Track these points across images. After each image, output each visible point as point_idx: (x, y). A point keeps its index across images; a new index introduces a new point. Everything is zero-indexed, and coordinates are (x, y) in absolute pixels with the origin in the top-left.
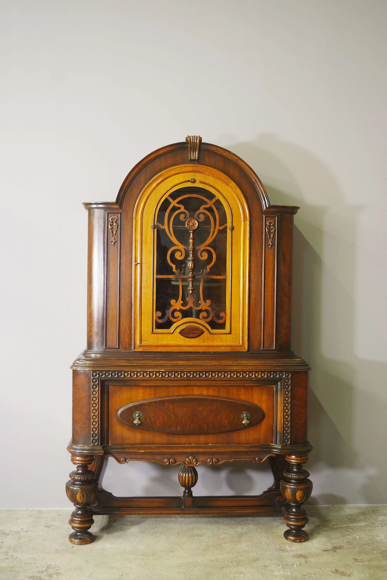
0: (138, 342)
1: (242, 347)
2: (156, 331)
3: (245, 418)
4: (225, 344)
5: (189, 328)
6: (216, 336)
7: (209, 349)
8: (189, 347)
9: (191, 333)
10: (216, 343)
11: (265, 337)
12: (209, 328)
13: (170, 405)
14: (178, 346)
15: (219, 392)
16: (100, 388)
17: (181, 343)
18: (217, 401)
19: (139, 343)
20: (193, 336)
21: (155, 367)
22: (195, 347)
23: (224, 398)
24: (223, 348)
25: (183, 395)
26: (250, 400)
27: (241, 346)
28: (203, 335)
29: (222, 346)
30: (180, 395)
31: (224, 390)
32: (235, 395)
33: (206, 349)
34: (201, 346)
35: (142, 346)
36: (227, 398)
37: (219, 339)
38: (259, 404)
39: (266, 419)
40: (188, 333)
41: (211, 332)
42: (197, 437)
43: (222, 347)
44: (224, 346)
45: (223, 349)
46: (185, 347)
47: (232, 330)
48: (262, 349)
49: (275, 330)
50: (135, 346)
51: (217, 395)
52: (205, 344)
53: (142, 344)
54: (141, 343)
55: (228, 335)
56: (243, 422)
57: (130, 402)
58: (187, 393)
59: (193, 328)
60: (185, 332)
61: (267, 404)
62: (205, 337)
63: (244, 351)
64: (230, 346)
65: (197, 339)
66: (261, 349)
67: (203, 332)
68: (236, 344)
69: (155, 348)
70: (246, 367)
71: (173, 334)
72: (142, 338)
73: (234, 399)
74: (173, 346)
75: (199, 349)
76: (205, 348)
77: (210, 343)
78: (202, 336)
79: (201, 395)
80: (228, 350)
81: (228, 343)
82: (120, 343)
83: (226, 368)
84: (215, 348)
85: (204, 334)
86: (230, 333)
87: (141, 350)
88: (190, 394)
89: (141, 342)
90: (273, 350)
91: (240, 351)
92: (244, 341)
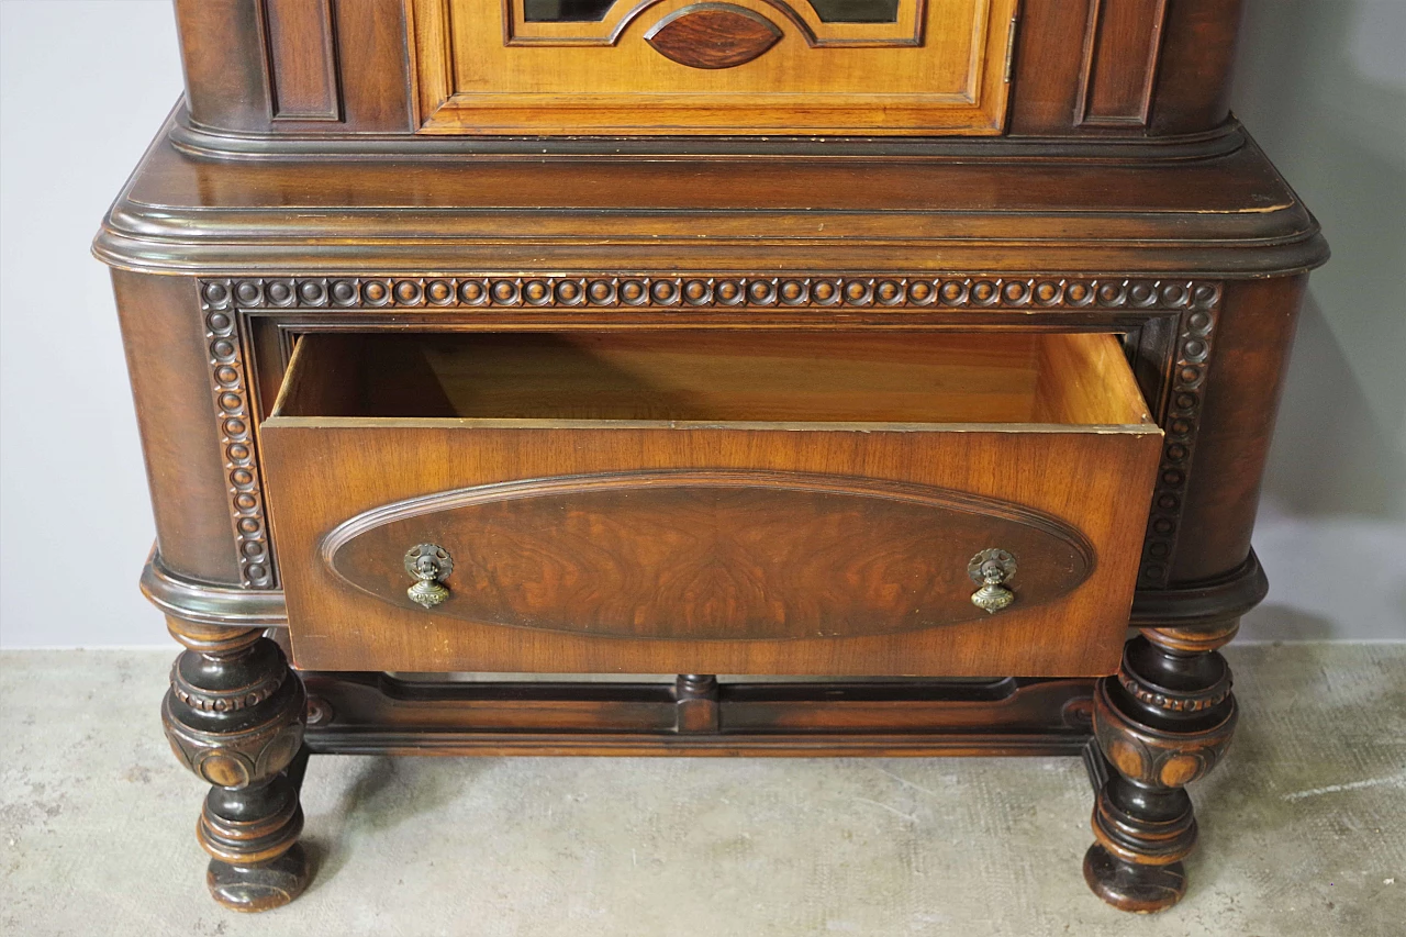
0: (436, 89)
1: (978, 113)
2: (524, 29)
3: (989, 581)
4: (888, 99)
5: (703, 18)
6: (841, 58)
7: (805, 122)
8: (704, 113)
9: (714, 46)
10: (841, 92)
11: (1102, 59)
12: (810, 17)
13: (592, 517)
14: (646, 108)
15: (859, 459)
16: (247, 356)
17: (661, 93)
18: (847, 501)
19: (443, 96)
20: (726, 58)
21: (519, 258)
22: (734, 113)
23: (888, 484)
24: (879, 118)
25: (662, 472)
26: (1026, 495)
27: (970, 107)
28: (775, 49)
29: (871, 108)
30: (645, 471)
31: (890, 448)
32: (948, 471)
33: (788, 123)
34: (762, 109)
35: (458, 109)
36: (906, 485)
37: (858, 73)
38: (1071, 514)
39: (1097, 576)
40: (699, 42)
41: (819, 35)
42: (735, 646)
43: (873, 114)
44: (885, 109)
45: (877, 124)
46: (684, 113)
47: (931, 27)
48: (1078, 121)
49: (1158, 27)
50: (425, 109)
51: (846, 469)
52: (788, 97)
53: (460, 100)
54: (454, 92)
55: (909, 53)
56: (974, 598)
57: (382, 498)
58: (682, 461)
59: (724, 18)
60: (680, 41)
61: (1114, 513)
62: (789, 64)
63: (987, 131)
64: (918, 109)
65: (743, 72)
66: (1075, 124)
67: (779, 37)
68: (948, 99)
69: (528, 119)
70: (995, 253)
71: (620, 45)
72: (460, 68)
73: (938, 491)
74: (621, 108)
75: (752, 123)
76: (787, 119)
77: (811, 95)
78: (770, 58)
79: (761, 470)
80: (906, 125)
81: (908, 97)
82: (347, 93)
83: (888, 264)
84: (837, 118)
85: (781, 44)
86: (922, 43)
87: (455, 127)
88: (703, 463)
89: (453, 89)
90: (1137, 128)
91: (967, 132)
92: (988, 81)
